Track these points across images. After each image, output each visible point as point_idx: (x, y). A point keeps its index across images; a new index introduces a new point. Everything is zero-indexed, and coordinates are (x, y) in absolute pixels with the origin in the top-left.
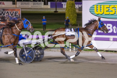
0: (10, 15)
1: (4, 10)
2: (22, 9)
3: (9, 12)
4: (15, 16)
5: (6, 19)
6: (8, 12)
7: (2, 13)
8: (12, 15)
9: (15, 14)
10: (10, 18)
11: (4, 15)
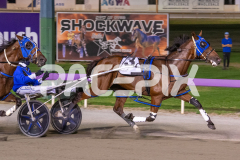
0: (143, 30)
1: (128, 17)
2: (170, 13)
3: (140, 22)
4: (155, 31)
5: (133, 39)
6: (137, 23)
7: (125, 24)
8: (147, 29)
9: (155, 26)
10: (142, 36)
11: (128, 29)
